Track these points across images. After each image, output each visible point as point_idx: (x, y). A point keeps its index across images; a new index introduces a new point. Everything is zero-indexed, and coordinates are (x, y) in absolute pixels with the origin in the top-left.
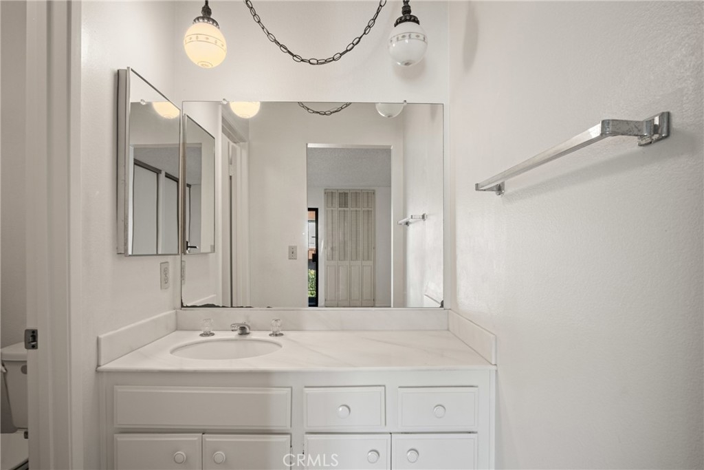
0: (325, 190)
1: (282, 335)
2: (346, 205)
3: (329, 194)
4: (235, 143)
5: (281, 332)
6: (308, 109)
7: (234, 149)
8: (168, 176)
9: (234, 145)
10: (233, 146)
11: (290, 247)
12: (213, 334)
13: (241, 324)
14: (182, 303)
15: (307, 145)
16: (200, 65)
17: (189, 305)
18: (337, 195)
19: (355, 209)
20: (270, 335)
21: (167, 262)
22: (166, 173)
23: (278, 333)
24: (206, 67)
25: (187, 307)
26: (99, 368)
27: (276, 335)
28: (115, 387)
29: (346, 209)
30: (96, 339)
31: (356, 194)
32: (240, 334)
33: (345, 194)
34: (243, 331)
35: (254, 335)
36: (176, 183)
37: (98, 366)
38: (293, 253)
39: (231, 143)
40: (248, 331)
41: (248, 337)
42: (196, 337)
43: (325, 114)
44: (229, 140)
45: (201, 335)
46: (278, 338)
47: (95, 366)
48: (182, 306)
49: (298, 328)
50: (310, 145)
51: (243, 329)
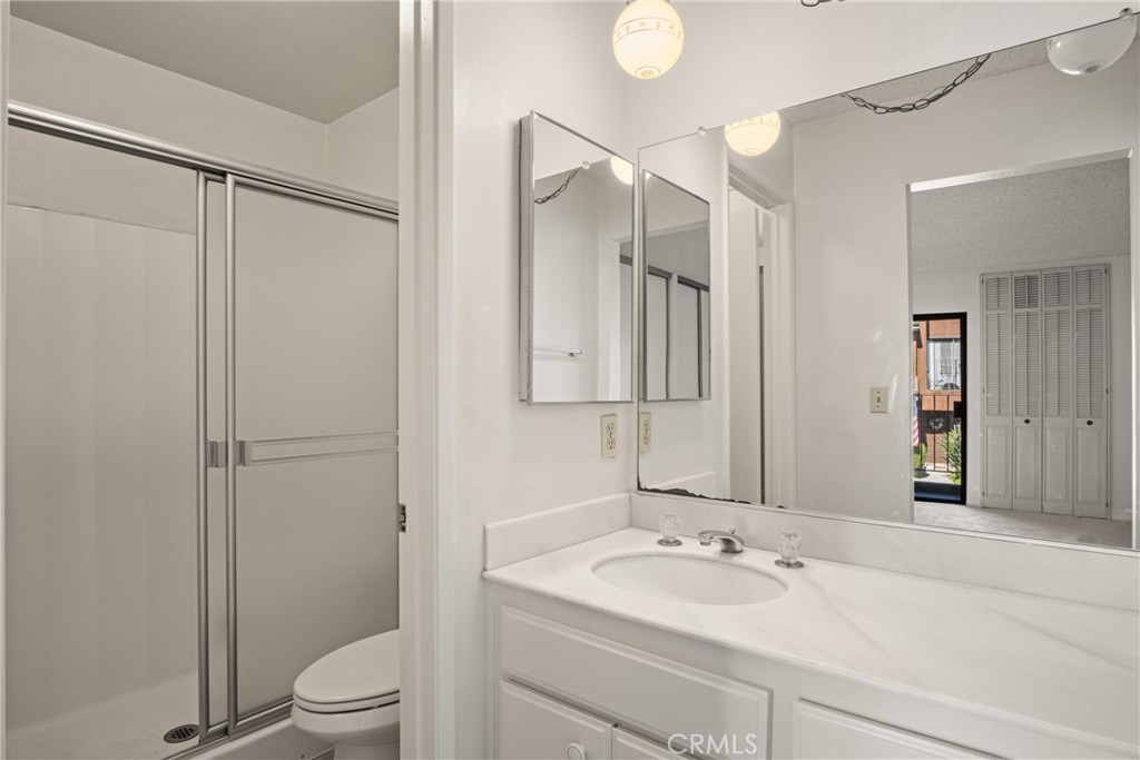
0: (983, 275)
1: (800, 565)
2: (1032, 301)
3: (992, 284)
4: (768, 208)
5: (800, 559)
6: (875, 108)
7: (767, 220)
8: (682, 281)
9: (767, 212)
10: (764, 215)
11: (872, 389)
12: (678, 543)
13: (725, 534)
14: (639, 483)
15: (908, 187)
16: (639, 75)
17: (649, 487)
18: (1010, 284)
19: (1054, 309)
20: (777, 563)
21: (614, 415)
22: (679, 277)
23: (792, 561)
24: (652, 77)
25: (646, 490)
26: (486, 573)
27: (789, 565)
28: (503, 607)
29: (1031, 310)
30: (482, 529)
31: (1059, 278)
32: (725, 551)
33: (1031, 280)
34: (729, 547)
35: (750, 557)
36: (696, 291)
37: (485, 570)
38: (879, 400)
39: (762, 211)
40: (738, 546)
41: (736, 559)
42: (650, 544)
43: (914, 107)
44: (757, 206)
45: (660, 542)
46: (791, 571)
47: (481, 569)
48: (639, 488)
49: (838, 557)
50: (916, 187)
51: (727, 542)
